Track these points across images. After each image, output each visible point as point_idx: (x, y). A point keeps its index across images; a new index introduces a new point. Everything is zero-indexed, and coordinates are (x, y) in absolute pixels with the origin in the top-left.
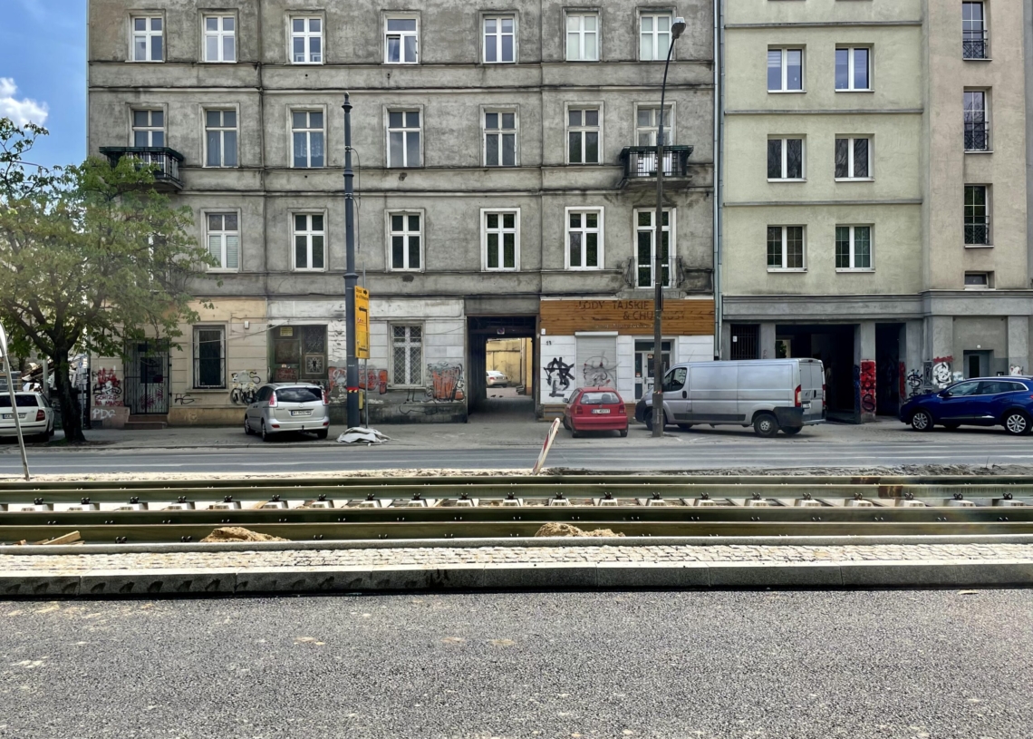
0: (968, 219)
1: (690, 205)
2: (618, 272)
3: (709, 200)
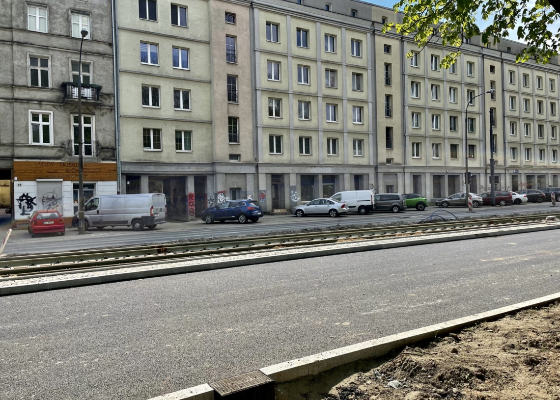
0: (230, 132)
1: (102, 115)
2: (63, 147)
3: (113, 113)
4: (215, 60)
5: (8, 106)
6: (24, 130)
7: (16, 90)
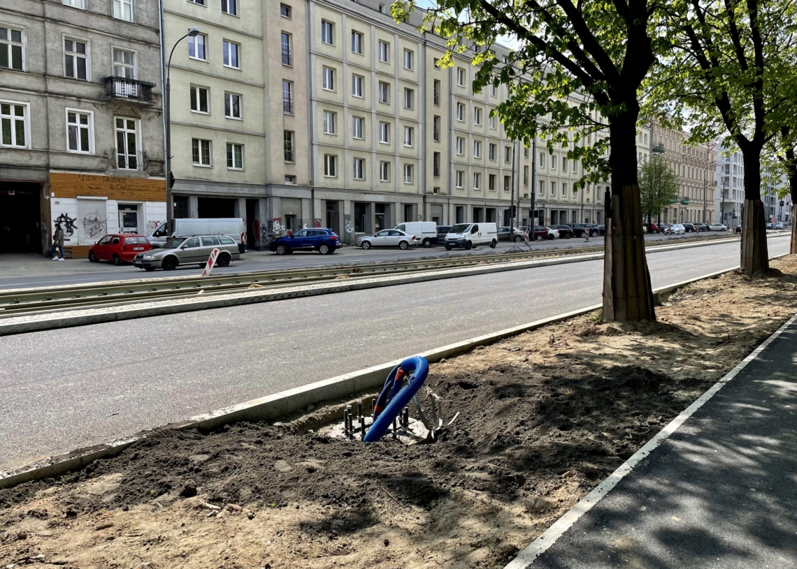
0: (285, 148)
1: (149, 119)
2: (104, 157)
3: (160, 118)
4: (271, 61)
5: (40, 101)
6: (60, 133)
7: (51, 81)
